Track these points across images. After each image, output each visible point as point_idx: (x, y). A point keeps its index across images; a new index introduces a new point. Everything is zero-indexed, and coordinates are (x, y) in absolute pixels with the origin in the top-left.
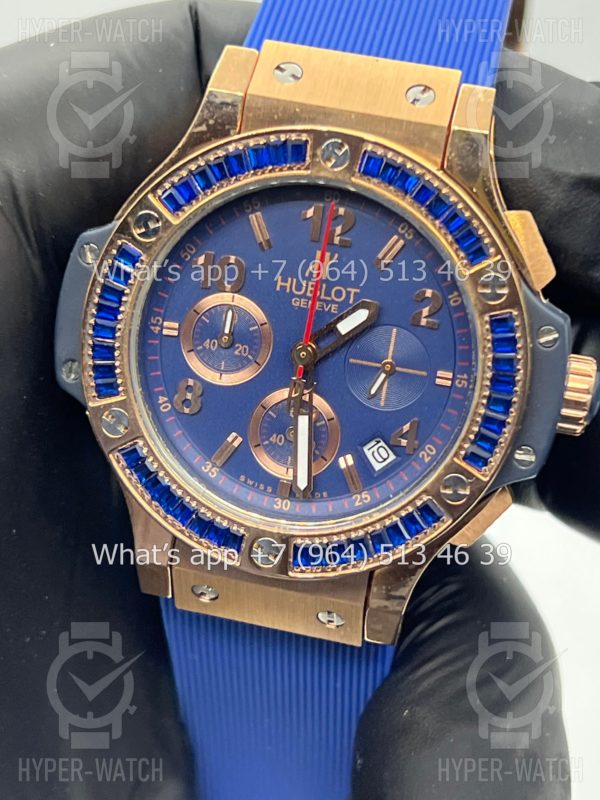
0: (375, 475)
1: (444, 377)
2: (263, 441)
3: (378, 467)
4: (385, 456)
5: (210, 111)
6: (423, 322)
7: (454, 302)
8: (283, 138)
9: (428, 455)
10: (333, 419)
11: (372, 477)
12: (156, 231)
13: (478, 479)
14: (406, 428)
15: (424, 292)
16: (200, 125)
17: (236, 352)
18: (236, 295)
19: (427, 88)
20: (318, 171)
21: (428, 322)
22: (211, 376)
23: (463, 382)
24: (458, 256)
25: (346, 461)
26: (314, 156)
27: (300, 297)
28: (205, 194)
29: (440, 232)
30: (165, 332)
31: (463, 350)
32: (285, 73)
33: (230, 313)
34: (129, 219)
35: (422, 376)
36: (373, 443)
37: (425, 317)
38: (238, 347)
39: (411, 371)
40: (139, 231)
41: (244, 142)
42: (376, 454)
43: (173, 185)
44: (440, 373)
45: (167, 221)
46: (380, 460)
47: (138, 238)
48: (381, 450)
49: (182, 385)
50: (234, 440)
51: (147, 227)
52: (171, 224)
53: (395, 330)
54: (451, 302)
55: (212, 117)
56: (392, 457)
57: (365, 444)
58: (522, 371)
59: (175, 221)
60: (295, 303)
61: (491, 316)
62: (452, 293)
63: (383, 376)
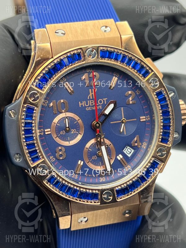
0: (130, 158)
1: (143, 119)
2: (90, 160)
3: (129, 156)
4: (130, 151)
5: (40, 52)
6: (131, 102)
7: (138, 93)
8: (72, 53)
9: (145, 146)
10: (111, 144)
11: (129, 159)
12: (38, 97)
13: (167, 147)
14: (135, 139)
15: (128, 93)
16: (38, 58)
17: (72, 133)
18: (66, 113)
19: (106, 27)
20: (87, 61)
21: (132, 102)
22: (66, 144)
23: (148, 118)
24: (140, 76)
25: (120, 157)
26: (84, 56)
27: (88, 107)
28: (51, 80)
29: (132, 70)
30: (46, 133)
31: (145, 108)
32: (59, 33)
33: (67, 120)
34: (27, 96)
35: (135, 120)
36: (125, 148)
37: (131, 101)
38: (72, 130)
39: (131, 120)
40: (32, 99)
41: (59, 58)
42: (127, 152)
43: (39, 80)
44: (141, 118)
45: (41, 93)
46: (129, 153)
47: (32, 102)
48: (129, 150)
49: (57, 150)
50: (80, 163)
51: (34, 97)
52: (42, 94)
53: (122, 108)
54: (137, 93)
55: (41, 54)
56: (133, 151)
57: (123, 149)
58: (170, 107)
59: (43, 92)
60: (87, 109)
61: (156, 93)
62: (137, 90)
63: (123, 124)
